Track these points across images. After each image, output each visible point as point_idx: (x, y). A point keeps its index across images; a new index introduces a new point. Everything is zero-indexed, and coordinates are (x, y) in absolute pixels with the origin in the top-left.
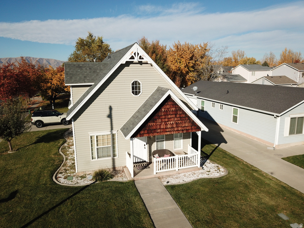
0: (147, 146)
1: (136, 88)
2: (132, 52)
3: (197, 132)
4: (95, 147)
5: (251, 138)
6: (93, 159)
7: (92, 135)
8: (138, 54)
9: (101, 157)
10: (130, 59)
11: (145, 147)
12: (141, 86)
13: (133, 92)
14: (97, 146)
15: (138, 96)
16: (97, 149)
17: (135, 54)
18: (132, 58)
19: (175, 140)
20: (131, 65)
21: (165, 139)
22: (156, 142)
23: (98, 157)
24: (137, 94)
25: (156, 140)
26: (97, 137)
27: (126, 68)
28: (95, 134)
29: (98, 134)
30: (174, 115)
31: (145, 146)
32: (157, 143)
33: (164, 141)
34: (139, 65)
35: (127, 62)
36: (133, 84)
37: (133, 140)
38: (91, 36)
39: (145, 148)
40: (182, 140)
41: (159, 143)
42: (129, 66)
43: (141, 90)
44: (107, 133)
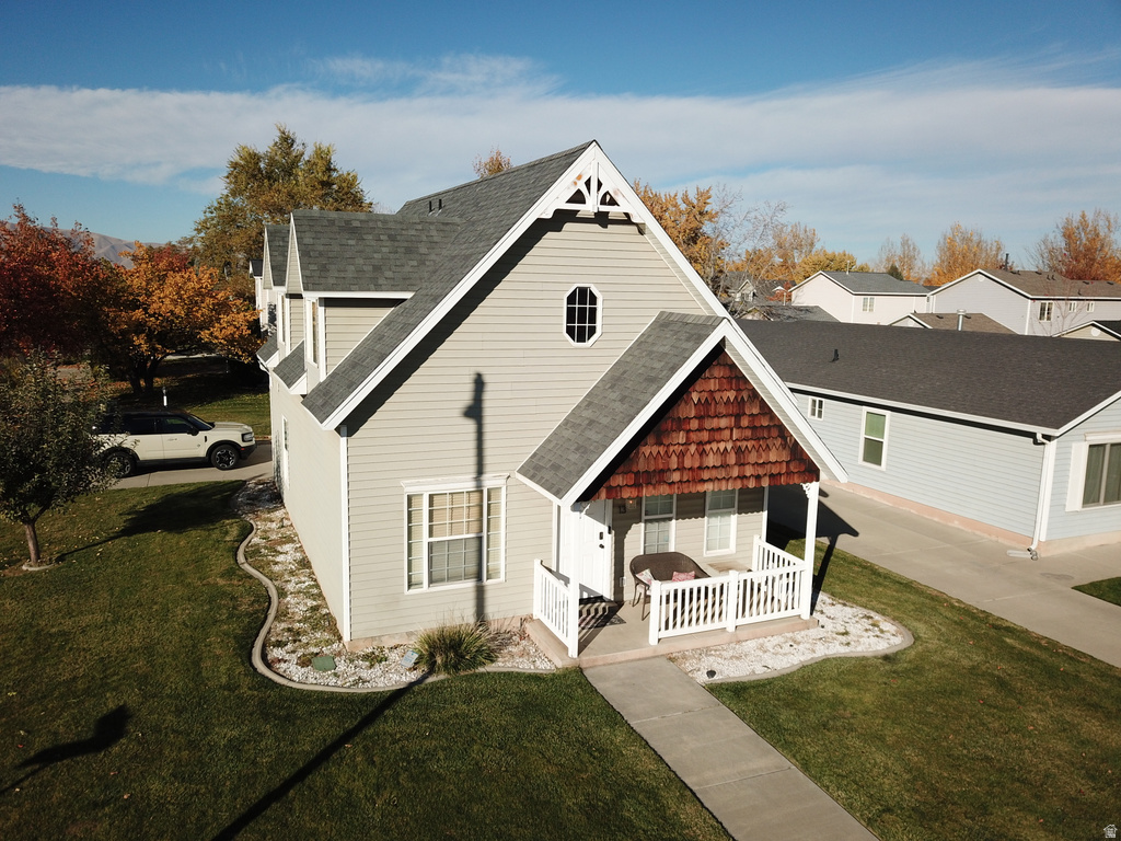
0: (609, 540)
1: (581, 315)
2: (579, 177)
3: (804, 486)
4: (423, 540)
5: (936, 519)
6: (410, 585)
7: (412, 490)
8: (600, 185)
9: (442, 580)
10: (569, 201)
11: (601, 542)
12: (599, 306)
13: (570, 331)
14: (431, 535)
15: (589, 343)
16: (430, 545)
17: (588, 183)
18: (578, 198)
19: (710, 516)
20: (568, 226)
21: (674, 514)
22: (643, 525)
23: (431, 581)
24: (581, 339)
25: (644, 517)
26: (431, 497)
27: (550, 235)
28: (425, 488)
29: (434, 489)
30: (733, 419)
31: (601, 538)
32: (646, 528)
33: (670, 519)
34: (596, 227)
35: (557, 212)
36: (571, 299)
37: (582, 512)
38: (287, 141)
39: (602, 546)
40: (734, 518)
41: (654, 527)
42: (560, 231)
43: (599, 324)
44: (471, 486)
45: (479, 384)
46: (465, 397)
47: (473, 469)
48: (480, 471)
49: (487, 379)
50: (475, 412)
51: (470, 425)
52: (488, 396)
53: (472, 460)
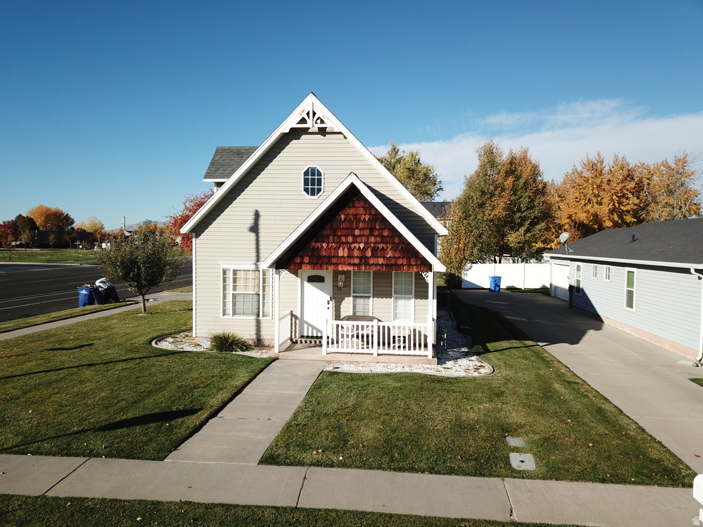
0: (332, 305)
1: (313, 182)
2: (303, 111)
3: (423, 274)
4: (230, 291)
6: (224, 315)
7: (225, 267)
8: (314, 114)
9: (240, 314)
10: (298, 123)
11: (328, 306)
12: (322, 177)
13: (306, 190)
14: (235, 288)
15: (316, 197)
16: (234, 296)
17: (308, 114)
18: (303, 121)
19: (396, 298)
20: (303, 137)
21: (371, 295)
22: (351, 298)
23: (234, 313)
24: (313, 194)
25: (352, 294)
26: (235, 272)
27: (294, 141)
28: (231, 267)
29: (237, 267)
31: (328, 304)
32: (354, 301)
33: (369, 297)
34: (321, 137)
35: (292, 129)
36: (306, 173)
37: (280, 275)
39: (328, 308)
40: (413, 300)
41: (360, 301)
42: (299, 139)
43: (322, 187)
44: (253, 267)
45: (257, 215)
46: (251, 222)
47: (254, 259)
48: (258, 260)
49: (261, 213)
50: (255, 229)
51: (252, 236)
52: (261, 222)
53: (254, 254)
